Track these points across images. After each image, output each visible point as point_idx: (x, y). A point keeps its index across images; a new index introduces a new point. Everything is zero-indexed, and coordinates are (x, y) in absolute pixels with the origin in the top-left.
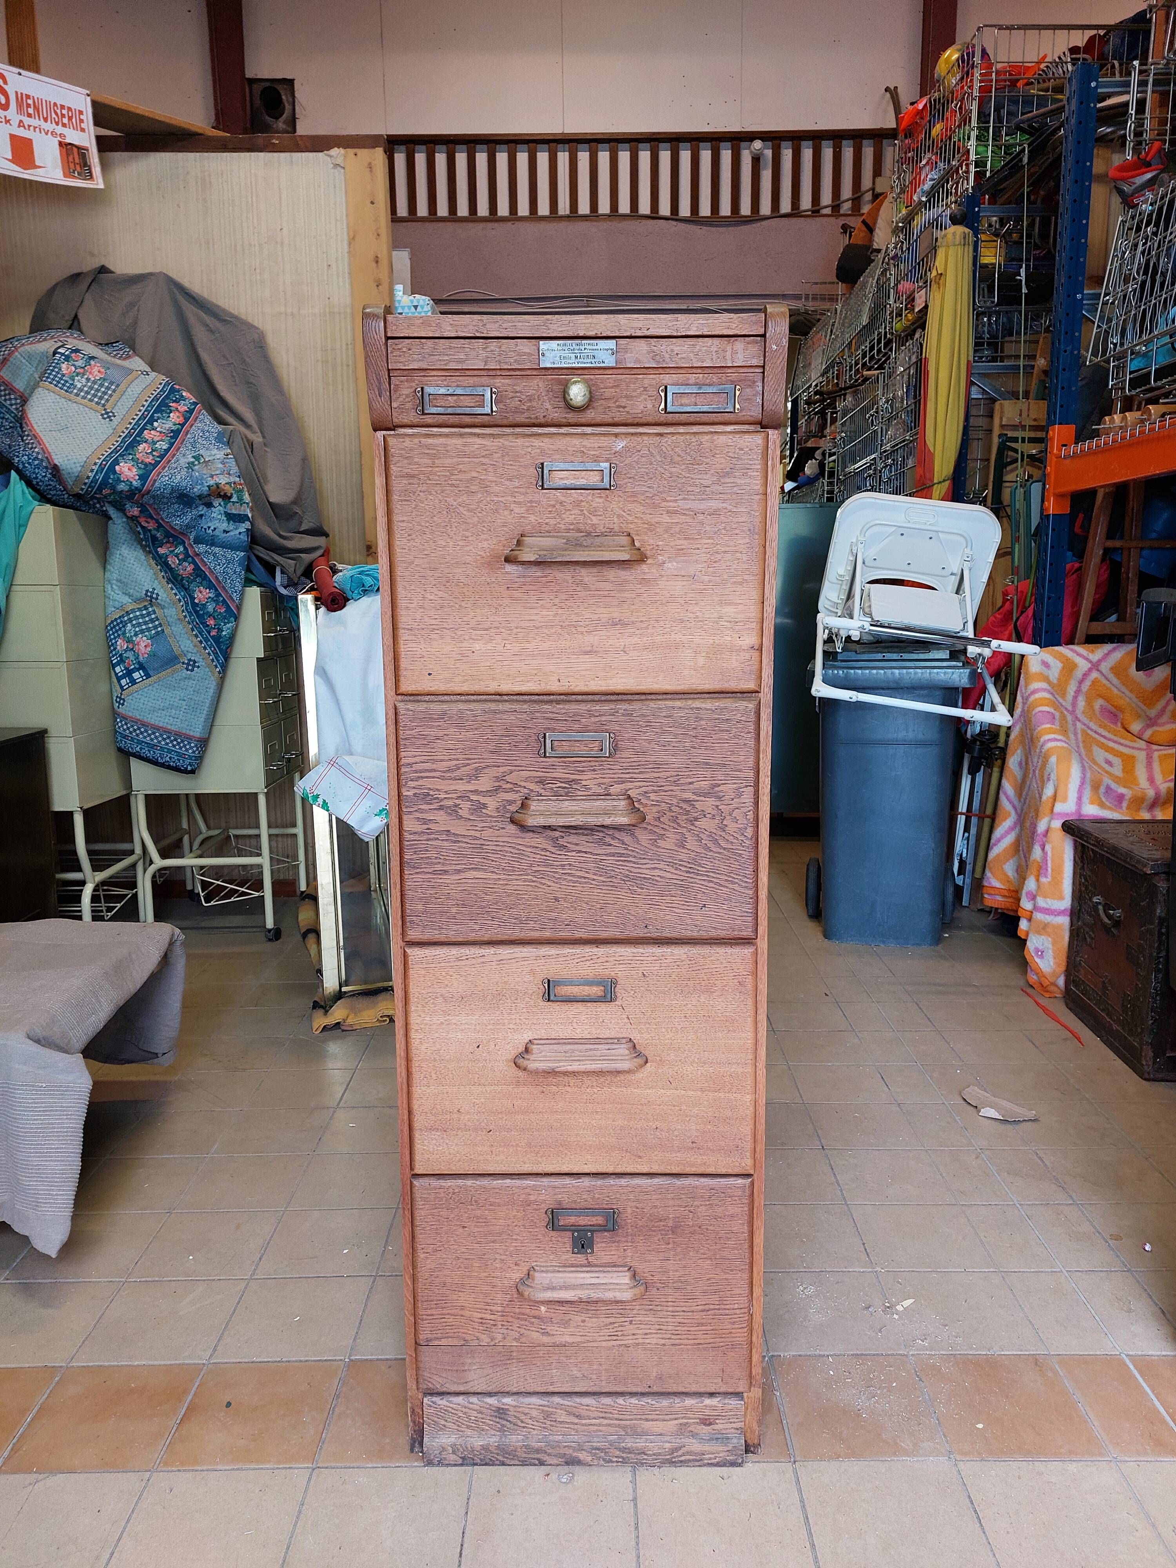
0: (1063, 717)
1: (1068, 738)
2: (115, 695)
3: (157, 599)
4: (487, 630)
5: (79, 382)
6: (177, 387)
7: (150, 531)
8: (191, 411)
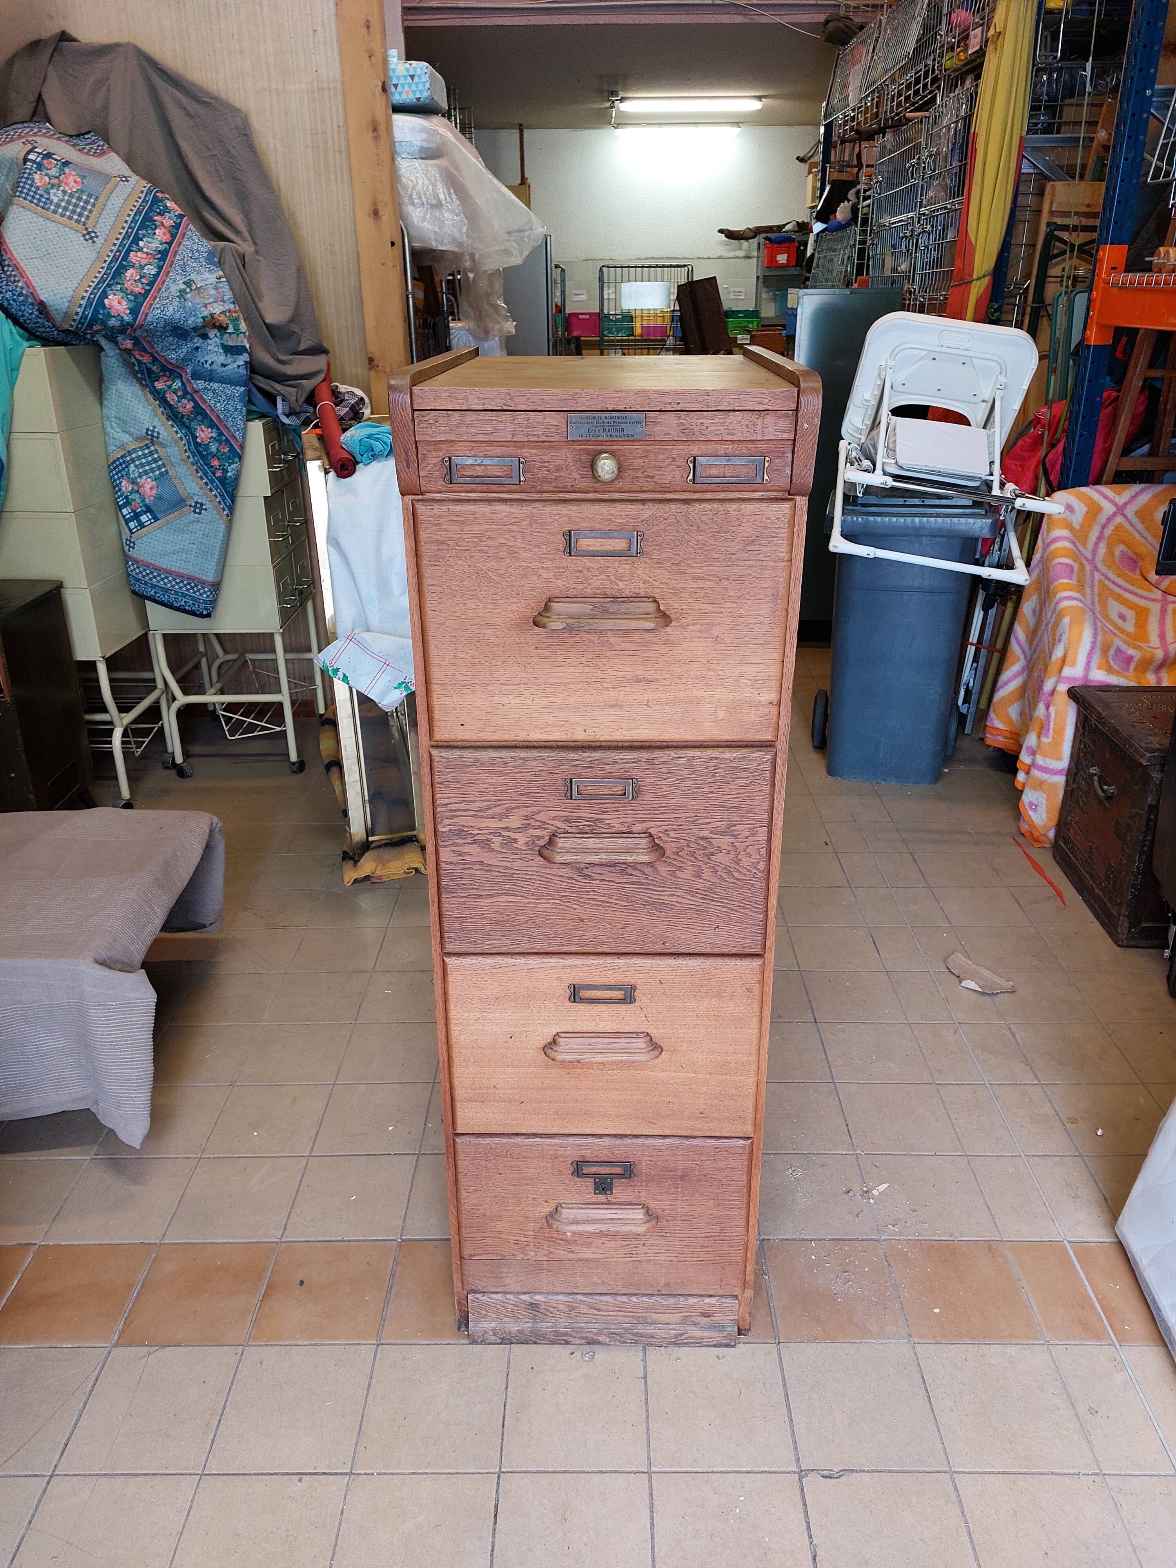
0: (1082, 568)
1: (1084, 595)
2: (124, 537)
3: (158, 438)
4: (516, 685)
5: (56, 196)
6: (160, 195)
7: (145, 364)
8: (177, 226)
